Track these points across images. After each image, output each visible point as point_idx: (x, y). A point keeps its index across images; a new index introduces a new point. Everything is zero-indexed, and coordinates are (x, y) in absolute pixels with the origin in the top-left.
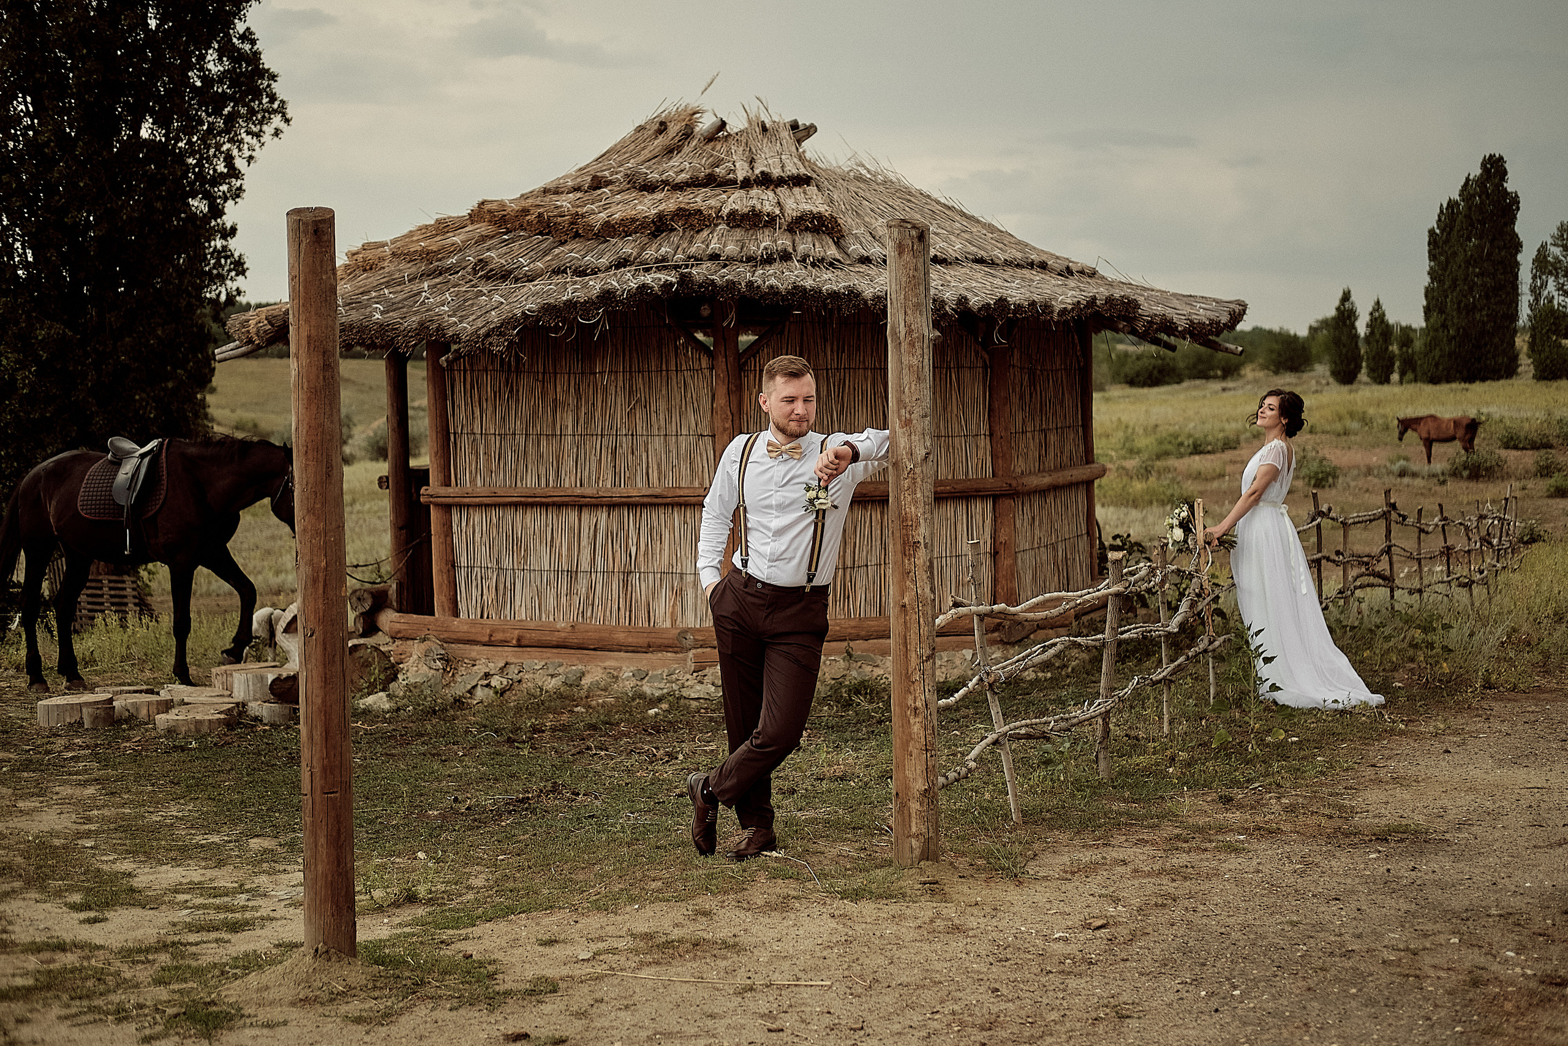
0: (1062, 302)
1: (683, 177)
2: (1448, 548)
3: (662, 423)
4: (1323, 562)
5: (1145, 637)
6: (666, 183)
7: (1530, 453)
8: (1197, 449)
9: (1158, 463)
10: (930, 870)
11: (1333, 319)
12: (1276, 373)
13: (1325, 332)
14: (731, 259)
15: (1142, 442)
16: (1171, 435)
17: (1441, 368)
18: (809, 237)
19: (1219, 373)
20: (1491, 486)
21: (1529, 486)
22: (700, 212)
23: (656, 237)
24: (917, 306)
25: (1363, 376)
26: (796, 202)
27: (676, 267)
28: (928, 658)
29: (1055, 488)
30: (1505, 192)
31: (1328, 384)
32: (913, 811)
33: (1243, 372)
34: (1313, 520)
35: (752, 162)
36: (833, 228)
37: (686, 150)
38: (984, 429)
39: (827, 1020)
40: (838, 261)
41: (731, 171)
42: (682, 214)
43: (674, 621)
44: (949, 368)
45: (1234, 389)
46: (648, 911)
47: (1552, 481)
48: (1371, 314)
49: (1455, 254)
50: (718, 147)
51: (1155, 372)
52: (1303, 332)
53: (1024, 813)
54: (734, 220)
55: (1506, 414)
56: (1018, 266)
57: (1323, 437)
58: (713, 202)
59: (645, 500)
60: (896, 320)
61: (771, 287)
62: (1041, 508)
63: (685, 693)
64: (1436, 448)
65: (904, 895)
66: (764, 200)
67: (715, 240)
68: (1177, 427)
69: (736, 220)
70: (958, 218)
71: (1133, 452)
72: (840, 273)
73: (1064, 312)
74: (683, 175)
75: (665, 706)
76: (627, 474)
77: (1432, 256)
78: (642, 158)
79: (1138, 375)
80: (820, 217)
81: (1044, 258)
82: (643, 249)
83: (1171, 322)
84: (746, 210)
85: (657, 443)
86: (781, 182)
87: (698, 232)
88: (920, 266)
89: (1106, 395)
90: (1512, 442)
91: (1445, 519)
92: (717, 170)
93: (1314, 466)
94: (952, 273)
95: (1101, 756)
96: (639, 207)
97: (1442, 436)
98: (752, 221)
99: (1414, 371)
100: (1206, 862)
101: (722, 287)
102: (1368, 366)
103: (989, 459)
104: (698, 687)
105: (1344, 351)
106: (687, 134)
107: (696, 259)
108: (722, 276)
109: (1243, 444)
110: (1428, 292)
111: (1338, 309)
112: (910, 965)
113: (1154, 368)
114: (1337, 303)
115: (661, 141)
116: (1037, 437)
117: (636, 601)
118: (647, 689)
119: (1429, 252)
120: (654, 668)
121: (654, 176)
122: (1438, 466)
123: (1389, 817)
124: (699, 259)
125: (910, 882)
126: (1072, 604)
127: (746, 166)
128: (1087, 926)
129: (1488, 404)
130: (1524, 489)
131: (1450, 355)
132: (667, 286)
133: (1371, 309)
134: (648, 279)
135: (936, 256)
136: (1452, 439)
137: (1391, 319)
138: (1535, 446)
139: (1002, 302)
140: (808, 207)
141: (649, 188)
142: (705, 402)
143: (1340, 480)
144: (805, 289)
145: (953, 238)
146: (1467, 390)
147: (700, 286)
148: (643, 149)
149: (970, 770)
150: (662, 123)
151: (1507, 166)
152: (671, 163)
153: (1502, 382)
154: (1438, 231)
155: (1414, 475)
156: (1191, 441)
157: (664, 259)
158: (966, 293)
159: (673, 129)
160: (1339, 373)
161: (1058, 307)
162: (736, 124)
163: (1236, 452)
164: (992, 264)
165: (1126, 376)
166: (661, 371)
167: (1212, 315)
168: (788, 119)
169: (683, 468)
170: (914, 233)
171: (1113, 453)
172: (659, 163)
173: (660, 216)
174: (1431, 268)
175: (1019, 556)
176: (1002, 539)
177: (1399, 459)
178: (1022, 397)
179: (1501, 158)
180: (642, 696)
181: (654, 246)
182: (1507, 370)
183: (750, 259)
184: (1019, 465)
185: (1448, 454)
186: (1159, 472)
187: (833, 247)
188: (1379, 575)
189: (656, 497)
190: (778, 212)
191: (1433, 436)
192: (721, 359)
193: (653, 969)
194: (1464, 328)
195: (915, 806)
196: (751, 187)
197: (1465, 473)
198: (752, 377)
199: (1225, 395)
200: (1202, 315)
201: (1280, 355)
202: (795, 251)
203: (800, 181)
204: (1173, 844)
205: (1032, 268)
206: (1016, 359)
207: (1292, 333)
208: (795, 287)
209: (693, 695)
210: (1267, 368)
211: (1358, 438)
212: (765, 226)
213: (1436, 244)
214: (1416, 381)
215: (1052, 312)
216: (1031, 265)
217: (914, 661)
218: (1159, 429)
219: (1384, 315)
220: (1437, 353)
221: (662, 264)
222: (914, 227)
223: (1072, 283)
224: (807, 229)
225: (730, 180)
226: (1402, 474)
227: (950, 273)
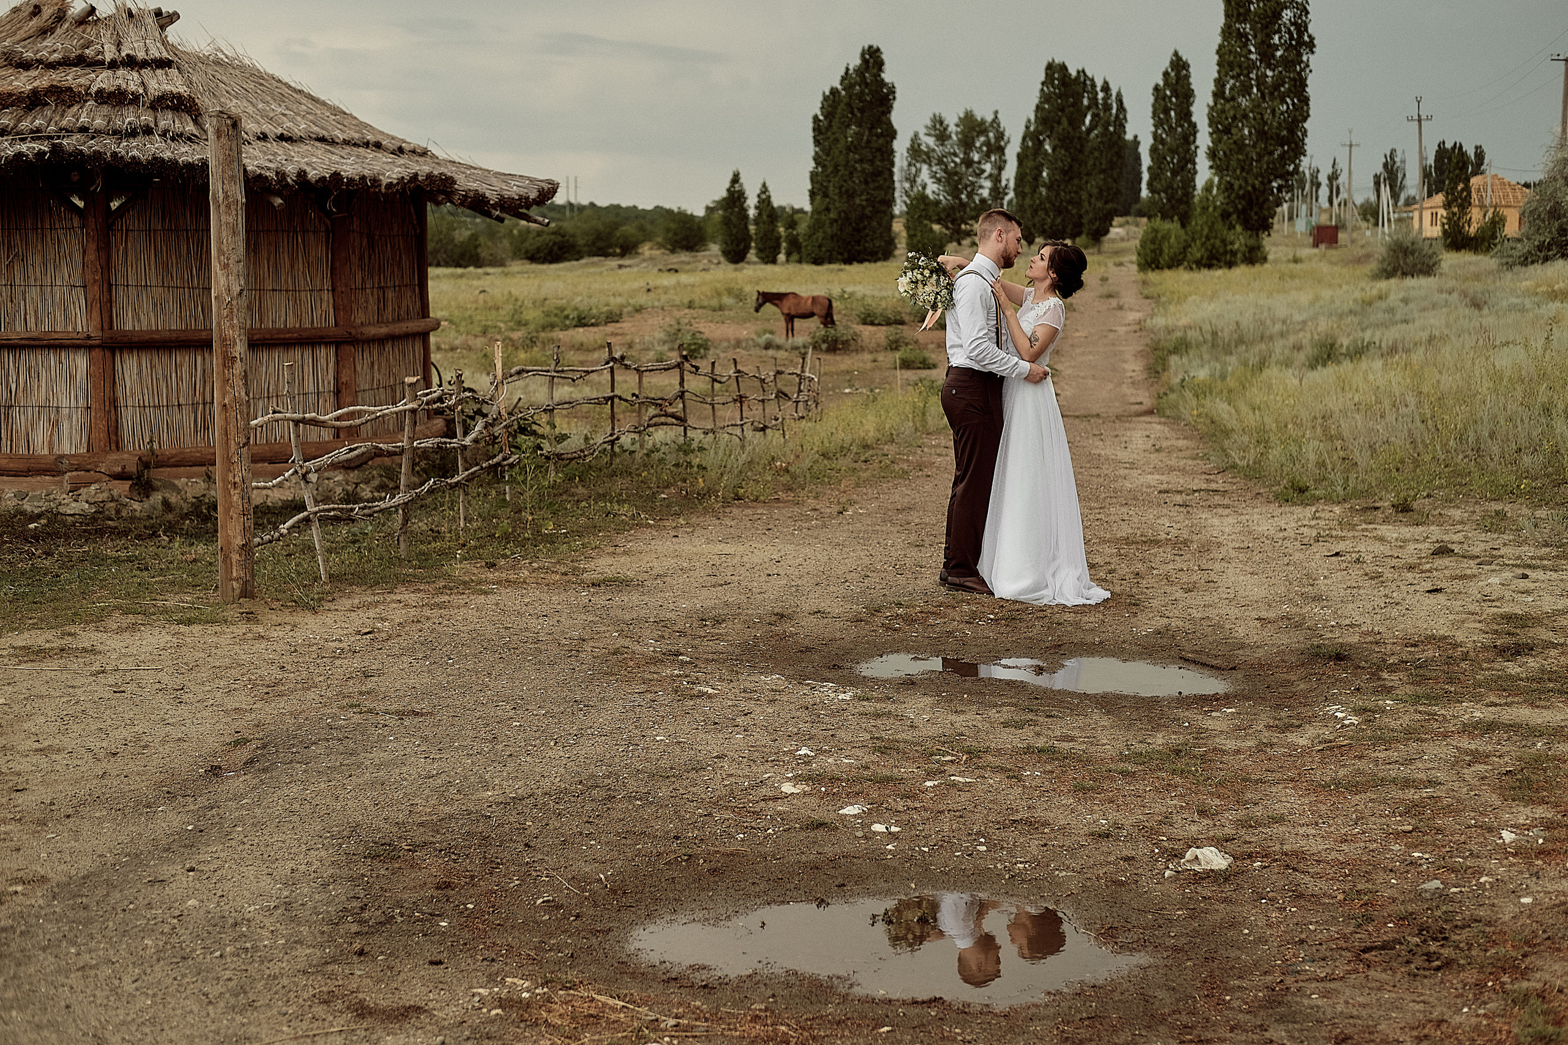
0: (389, 177)
1: (56, 56)
2: (741, 397)
3: (38, 274)
4: (616, 400)
5: (438, 447)
6: (40, 61)
7: (884, 328)
8: (582, 322)
9: (543, 334)
10: (247, 604)
11: (724, 199)
12: (673, 251)
13: (720, 212)
14: (98, 132)
15: (532, 315)
16: (556, 308)
17: (824, 249)
18: (169, 115)
19: (618, 251)
20: (846, 357)
21: (880, 358)
22: (70, 89)
23: (31, 110)
24: (232, 178)
25: (752, 255)
26: (158, 83)
27: (50, 138)
28: (244, 445)
29: (393, 338)
30: (882, 83)
31: (719, 263)
32: (234, 561)
33: (640, 251)
34: (607, 363)
35: (119, 45)
36: (191, 107)
37: (59, 31)
38: (327, 285)
39: (158, 686)
40: (195, 136)
41: (99, 53)
42: (55, 91)
43: (51, 448)
44: (295, 232)
45: (630, 266)
46: (26, 635)
47: (897, 355)
48: (759, 196)
49: (837, 140)
50: (88, 30)
51: (556, 248)
52: (700, 212)
53: (331, 576)
54: (102, 97)
55: (868, 293)
56: (355, 145)
57: (700, 311)
58: (82, 81)
59: (23, 342)
60: (216, 186)
61: (133, 157)
62: (380, 354)
63: (62, 509)
64: (798, 323)
65: (226, 621)
66: (129, 80)
67: (85, 114)
68: (564, 301)
69: (104, 98)
70: (304, 101)
71: (520, 324)
72: (196, 147)
73: (390, 185)
74: (56, 55)
75: (43, 521)
76: (7, 320)
77: (817, 142)
78: (18, 37)
79: (538, 250)
80: (179, 97)
81: (379, 138)
82: (19, 121)
83: (483, 196)
84: (112, 89)
85: (34, 293)
86: (144, 64)
87: (69, 107)
88: (234, 147)
89: (506, 270)
90: (868, 319)
91: (739, 371)
92: (87, 51)
93: (687, 339)
94: (296, 149)
95: (401, 539)
96: (15, 83)
97: (800, 311)
98: (117, 98)
99: (799, 252)
100: (459, 600)
101: (89, 156)
102: (756, 248)
103: (332, 310)
104: (73, 505)
105: (734, 231)
106: (60, 17)
107: (67, 131)
108: (90, 146)
109: (625, 317)
110: (813, 176)
111: (728, 190)
112: (224, 657)
113: (554, 244)
114: (727, 185)
115: (35, 23)
116: (375, 293)
117: (17, 432)
118: (27, 507)
119: (814, 137)
120: (33, 490)
121: (29, 55)
122: (800, 340)
123: (610, 573)
124: (69, 131)
125: (232, 612)
126: (373, 416)
127: (113, 48)
128: (358, 633)
129: (854, 283)
130: (875, 361)
131: (832, 237)
132: (41, 154)
133: (758, 192)
134: (23, 148)
135: (282, 134)
136: (811, 315)
137: (776, 202)
138: (889, 323)
139: (336, 175)
140: (168, 88)
141: (26, 65)
142: (78, 257)
143: (711, 352)
144: (163, 160)
145: (299, 119)
146: (841, 270)
147: (70, 155)
148: (19, 29)
149: (282, 535)
150: (36, 7)
151: (884, 57)
152: (45, 44)
153: (879, 264)
154: (821, 118)
155: (779, 347)
156: (575, 314)
157: (38, 130)
158: (306, 168)
159: (47, 12)
160: (729, 252)
161: (385, 181)
162: (105, 9)
163: (618, 325)
164: (333, 142)
165: (527, 252)
166: (37, 229)
167: (522, 192)
168: (153, 6)
169: (58, 314)
170: (229, 122)
171: (502, 325)
172: (34, 43)
173: (35, 92)
174: (816, 153)
175: (360, 395)
176: (344, 380)
177: (765, 332)
178: (361, 258)
179: (878, 50)
180: (23, 513)
181: (29, 119)
182: (883, 252)
183: (115, 132)
184: (359, 317)
185: (808, 329)
186: (543, 343)
187: (191, 124)
188: (673, 416)
189: (34, 339)
190: (141, 91)
191: (793, 312)
192: (91, 220)
193: (29, 664)
194: (845, 213)
195: (235, 557)
196: (118, 68)
197: (824, 346)
198: (119, 234)
199: (621, 272)
200: (513, 191)
201: (676, 234)
202: (156, 125)
203: (163, 64)
204: (440, 591)
205: (368, 147)
206: (356, 225)
207: (689, 212)
208: (155, 158)
209: (69, 512)
210: (665, 248)
211: (732, 313)
212: (129, 103)
213: (821, 131)
214: (800, 262)
215: (380, 185)
216: (367, 145)
217: (233, 447)
218: (547, 302)
219: (769, 197)
220: (820, 235)
221: (36, 134)
222: (229, 117)
223: (401, 161)
224: (168, 107)
225: (99, 61)
226: (768, 346)
227: (293, 149)
